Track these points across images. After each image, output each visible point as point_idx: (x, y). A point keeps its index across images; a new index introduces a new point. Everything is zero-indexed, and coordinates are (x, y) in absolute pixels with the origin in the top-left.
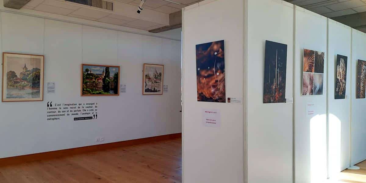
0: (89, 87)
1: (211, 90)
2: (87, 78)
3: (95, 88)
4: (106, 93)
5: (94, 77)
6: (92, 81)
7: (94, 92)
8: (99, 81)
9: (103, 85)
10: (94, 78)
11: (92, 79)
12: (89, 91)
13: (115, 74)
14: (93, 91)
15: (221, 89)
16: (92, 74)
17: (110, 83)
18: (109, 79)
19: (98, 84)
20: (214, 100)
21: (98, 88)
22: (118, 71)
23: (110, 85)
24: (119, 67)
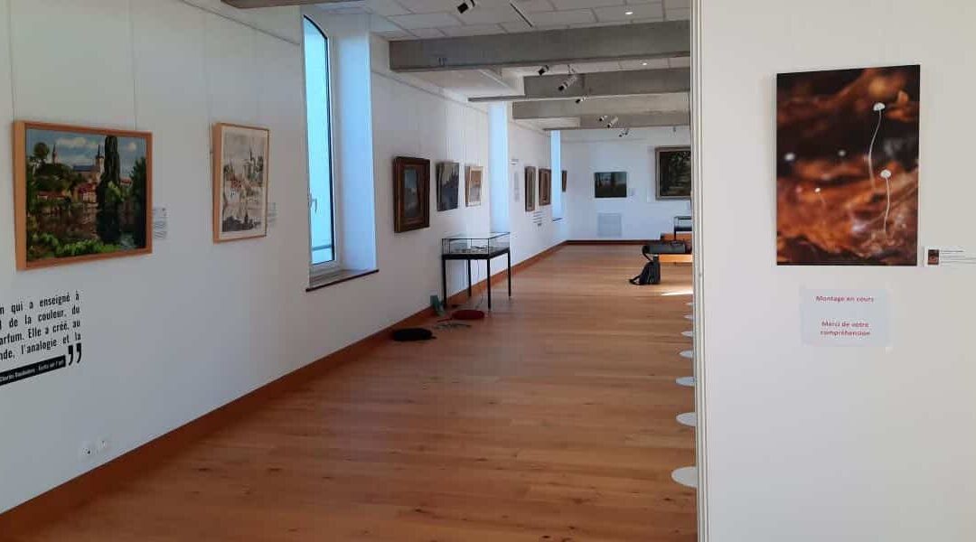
0: (49, 227)
1: (851, 226)
2: (43, 187)
3: (73, 230)
4: (109, 247)
5: (68, 180)
6: (59, 199)
7: (68, 247)
8: (86, 196)
9: (98, 215)
10: (66, 184)
11: (59, 189)
12: (50, 242)
13: (137, 163)
14: (63, 243)
15: (897, 222)
16: (58, 169)
17: (121, 202)
18: (119, 186)
19: (80, 208)
20: (860, 258)
21: (81, 226)
22: (145, 155)
23: (122, 209)
24: (147, 137)
